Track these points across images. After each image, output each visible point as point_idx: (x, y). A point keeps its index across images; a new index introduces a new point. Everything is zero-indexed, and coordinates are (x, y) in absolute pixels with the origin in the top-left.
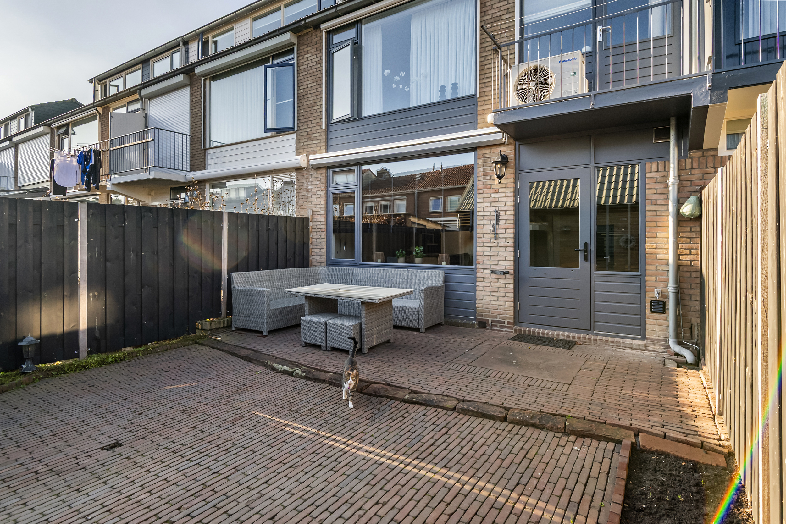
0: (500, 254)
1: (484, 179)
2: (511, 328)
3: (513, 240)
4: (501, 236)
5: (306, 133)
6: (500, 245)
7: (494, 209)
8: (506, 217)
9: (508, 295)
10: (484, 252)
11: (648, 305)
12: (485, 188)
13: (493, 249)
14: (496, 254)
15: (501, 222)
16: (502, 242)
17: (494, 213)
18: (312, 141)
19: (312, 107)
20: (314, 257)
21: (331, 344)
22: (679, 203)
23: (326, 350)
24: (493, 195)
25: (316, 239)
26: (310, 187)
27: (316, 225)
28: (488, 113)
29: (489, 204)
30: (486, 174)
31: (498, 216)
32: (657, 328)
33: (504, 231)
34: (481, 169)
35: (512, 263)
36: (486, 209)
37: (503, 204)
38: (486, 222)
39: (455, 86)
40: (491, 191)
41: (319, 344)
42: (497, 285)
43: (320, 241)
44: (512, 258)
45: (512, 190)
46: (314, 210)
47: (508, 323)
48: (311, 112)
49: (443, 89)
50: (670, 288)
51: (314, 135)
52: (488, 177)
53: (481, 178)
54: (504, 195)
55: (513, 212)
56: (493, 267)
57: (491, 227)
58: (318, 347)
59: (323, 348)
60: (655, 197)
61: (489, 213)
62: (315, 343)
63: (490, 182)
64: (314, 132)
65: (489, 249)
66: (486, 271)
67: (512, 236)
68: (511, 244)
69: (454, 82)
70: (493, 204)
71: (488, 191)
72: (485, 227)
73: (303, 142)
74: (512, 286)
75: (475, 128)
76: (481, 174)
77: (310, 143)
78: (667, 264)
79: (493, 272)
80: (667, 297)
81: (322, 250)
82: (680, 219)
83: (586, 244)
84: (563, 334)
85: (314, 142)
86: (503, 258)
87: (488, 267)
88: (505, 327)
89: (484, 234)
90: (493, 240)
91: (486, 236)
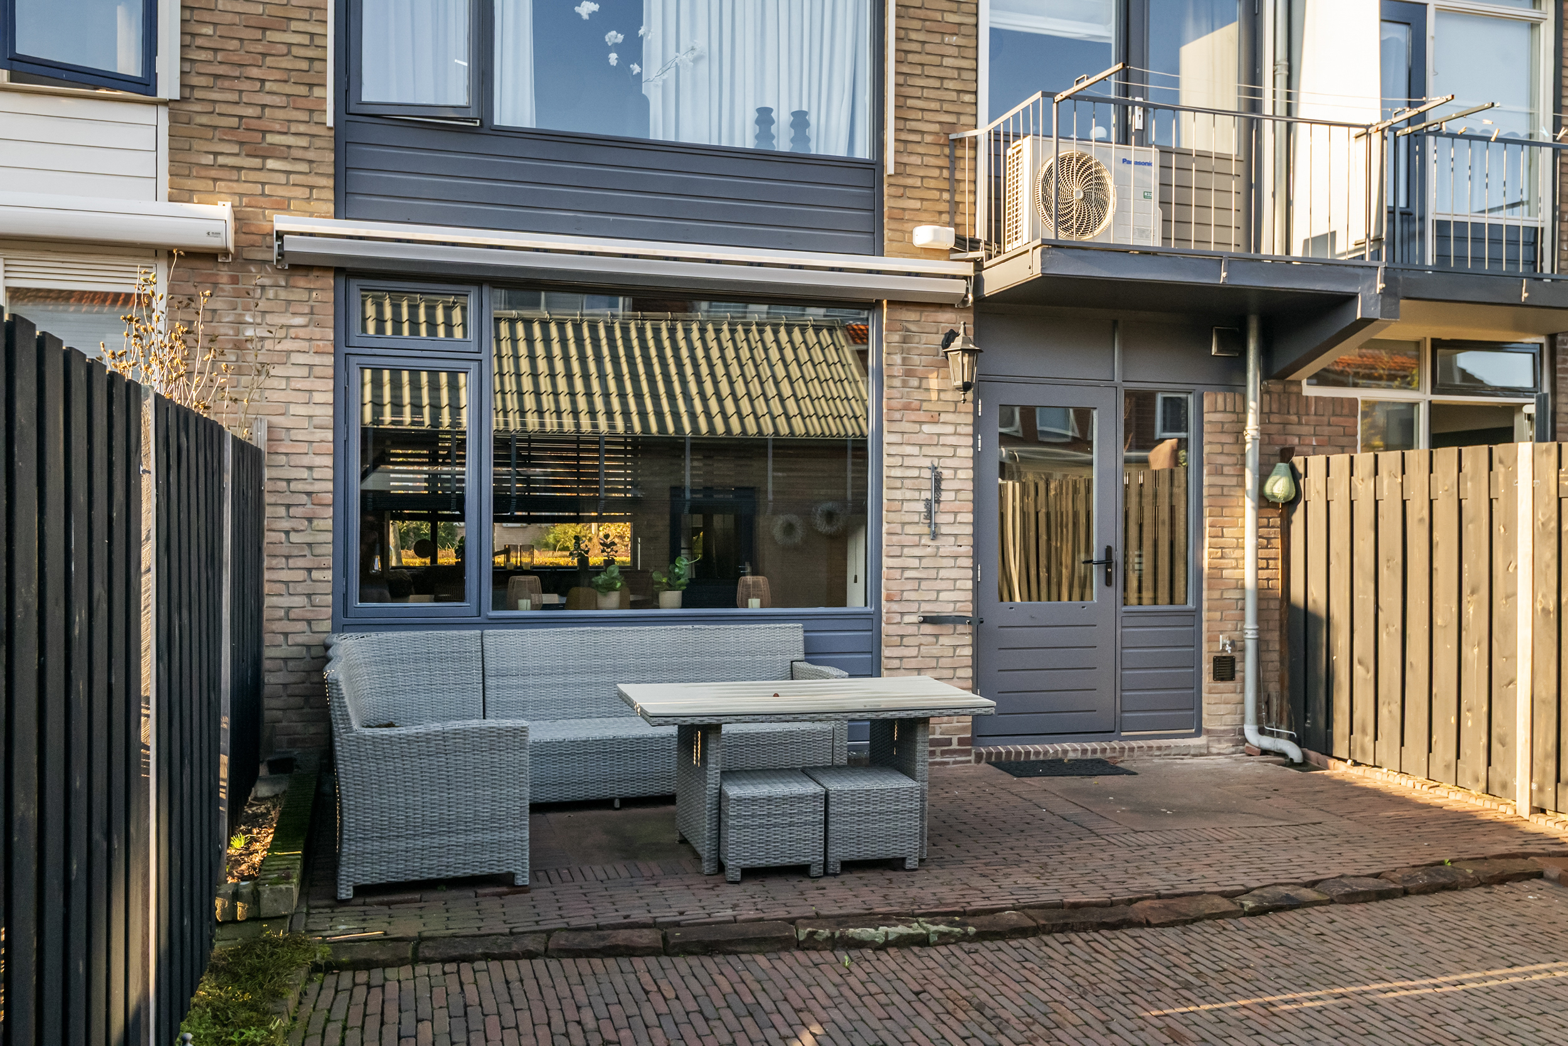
0: (943, 573)
1: (905, 384)
2: (968, 752)
3: (970, 541)
4: (944, 530)
5: (234, 122)
6: (943, 551)
7: (927, 462)
8: (957, 485)
9: (960, 673)
10: (904, 569)
11: (1207, 667)
12: (906, 408)
13: (926, 562)
14: (932, 573)
15: (944, 496)
16: (947, 546)
17: (927, 474)
18: (264, 158)
19: (264, 29)
20: (275, 601)
21: (839, 853)
22: (1263, 478)
23: (826, 873)
24: (926, 428)
25: (287, 533)
26: (249, 332)
27: (289, 481)
28: (920, 222)
29: (915, 450)
30: (909, 373)
31: (938, 480)
32: (1223, 709)
33: (950, 518)
34: (898, 359)
35: (969, 596)
36: (908, 462)
37: (949, 452)
38: (909, 495)
39: (800, 120)
40: (921, 416)
41: (803, 860)
42: (935, 651)
43: (309, 539)
44: (969, 584)
45: (970, 419)
46: (278, 420)
47: (961, 741)
48: (260, 48)
49: (764, 116)
50: (1250, 632)
51: (270, 138)
52: (914, 382)
53: (897, 382)
54: (950, 429)
55: (970, 474)
56: (927, 608)
57: (921, 507)
59: (816, 870)
60: (1221, 459)
61: (915, 473)
62: (786, 861)
63: (918, 395)
64: (277, 127)
65: (915, 563)
66: (908, 619)
67: (969, 530)
68: (967, 550)
69: (796, 108)
70: (927, 450)
71: (913, 416)
72: (907, 506)
73: (216, 154)
74: (968, 651)
75: (878, 250)
76: (898, 370)
77: (256, 162)
78: (1243, 588)
79: (927, 620)
80: (1243, 650)
81: (316, 575)
82: (1264, 502)
83: (1109, 550)
84: (1071, 749)
85: (271, 164)
86: (949, 585)
87: (914, 607)
88: (955, 752)
89: (904, 524)
90: (925, 540)
91: (909, 529)
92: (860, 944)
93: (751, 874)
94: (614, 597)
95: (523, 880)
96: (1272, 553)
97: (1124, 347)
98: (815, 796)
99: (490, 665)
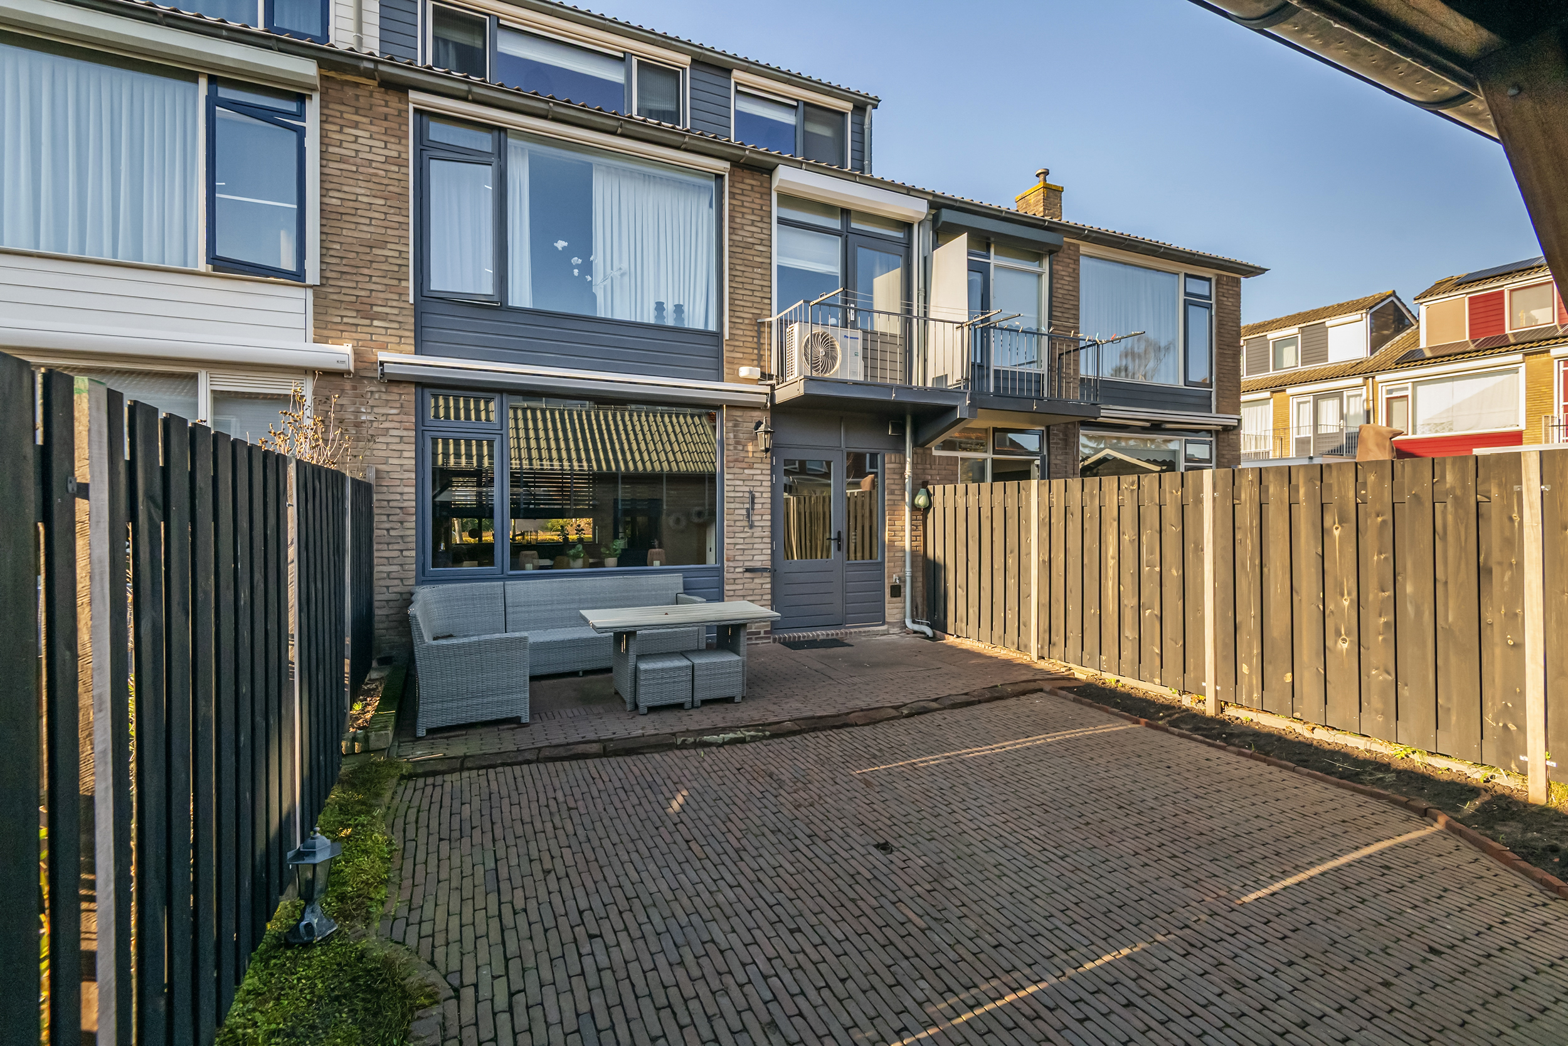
0: (756, 546)
1: (735, 449)
2: (769, 638)
3: (769, 529)
4: (756, 524)
5: (353, 299)
6: (756, 535)
7: (747, 489)
8: (762, 501)
9: (765, 597)
10: (736, 544)
11: (887, 591)
12: (736, 461)
13: (747, 541)
14: (750, 546)
15: (756, 506)
16: (758, 532)
17: (747, 495)
18: (372, 320)
19: (371, 247)
20: (381, 568)
21: (700, 696)
22: (914, 496)
23: (693, 707)
24: (746, 471)
25: (388, 530)
26: (364, 418)
27: (389, 501)
28: (743, 365)
29: (741, 483)
30: (738, 443)
31: (753, 498)
32: (896, 611)
33: (759, 518)
34: (731, 435)
35: (769, 557)
36: (737, 489)
37: (759, 483)
38: (738, 506)
39: (679, 309)
40: (744, 465)
41: (680, 701)
42: (752, 586)
43: (401, 534)
44: (769, 551)
45: (769, 467)
46: (381, 467)
47: (766, 632)
48: (369, 258)
49: (660, 307)
50: (908, 573)
51: (375, 309)
52: (740, 448)
53: (731, 448)
54: (759, 472)
55: (769, 495)
56: (747, 564)
57: (744, 512)
58: (680, 706)
59: (687, 706)
60: (894, 487)
61: (741, 494)
62: (672, 702)
63: (742, 454)
64: (380, 303)
65: (742, 541)
66: (738, 570)
67: (769, 523)
68: (768, 534)
69: (676, 303)
70: (747, 483)
71: (740, 465)
72: (737, 512)
73: (342, 317)
74: (769, 586)
75: (721, 379)
76: (732, 441)
77: (367, 322)
78: (904, 551)
79: (747, 570)
80: (905, 582)
81: (405, 553)
82: (914, 508)
83: (839, 533)
84: (821, 634)
85: (376, 323)
86: (759, 552)
87: (741, 564)
88: (762, 638)
89: (735, 521)
90: (746, 529)
91: (738, 524)
92: (709, 744)
93: (652, 709)
94: (580, 562)
95: (526, 719)
96: (918, 533)
97: (846, 431)
98: (687, 667)
99: (509, 601)
